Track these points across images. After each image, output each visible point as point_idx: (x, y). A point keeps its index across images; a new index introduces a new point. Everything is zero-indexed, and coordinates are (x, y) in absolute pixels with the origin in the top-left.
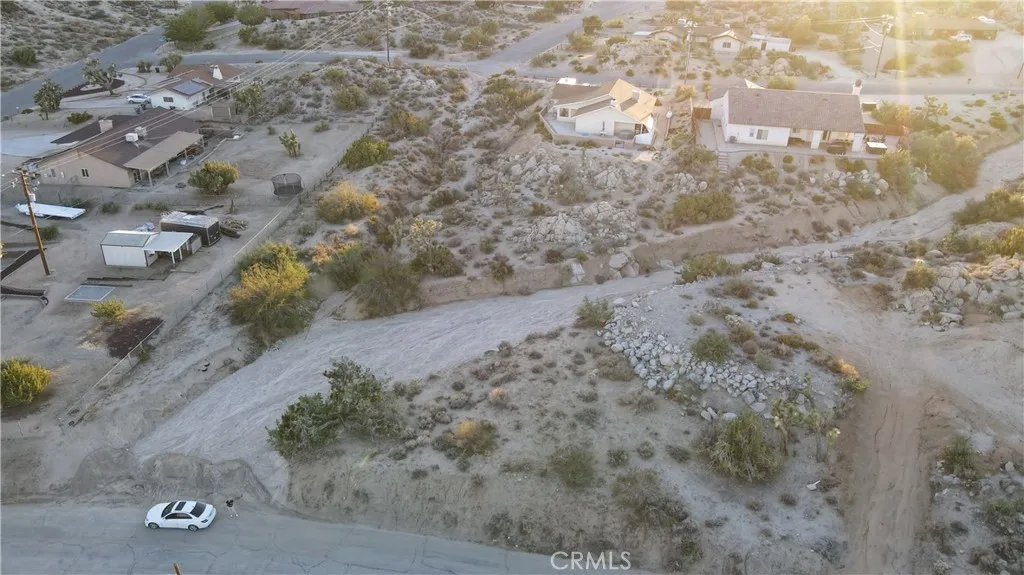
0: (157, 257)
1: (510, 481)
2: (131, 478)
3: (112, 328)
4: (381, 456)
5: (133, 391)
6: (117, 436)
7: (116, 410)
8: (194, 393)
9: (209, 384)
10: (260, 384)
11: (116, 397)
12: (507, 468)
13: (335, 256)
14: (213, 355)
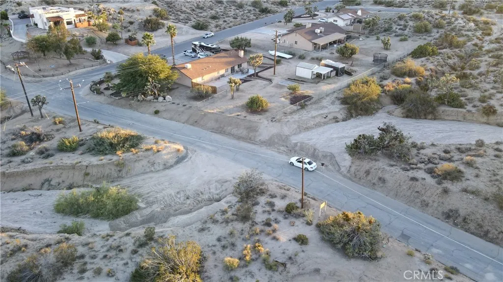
0: (315, 76)
1: (465, 196)
2: (287, 147)
3: (293, 95)
4: (396, 167)
5: (296, 117)
6: (286, 130)
7: (288, 121)
8: (318, 125)
9: (325, 124)
10: (347, 130)
11: (289, 117)
12: (465, 191)
13: (396, 89)
14: (330, 113)
